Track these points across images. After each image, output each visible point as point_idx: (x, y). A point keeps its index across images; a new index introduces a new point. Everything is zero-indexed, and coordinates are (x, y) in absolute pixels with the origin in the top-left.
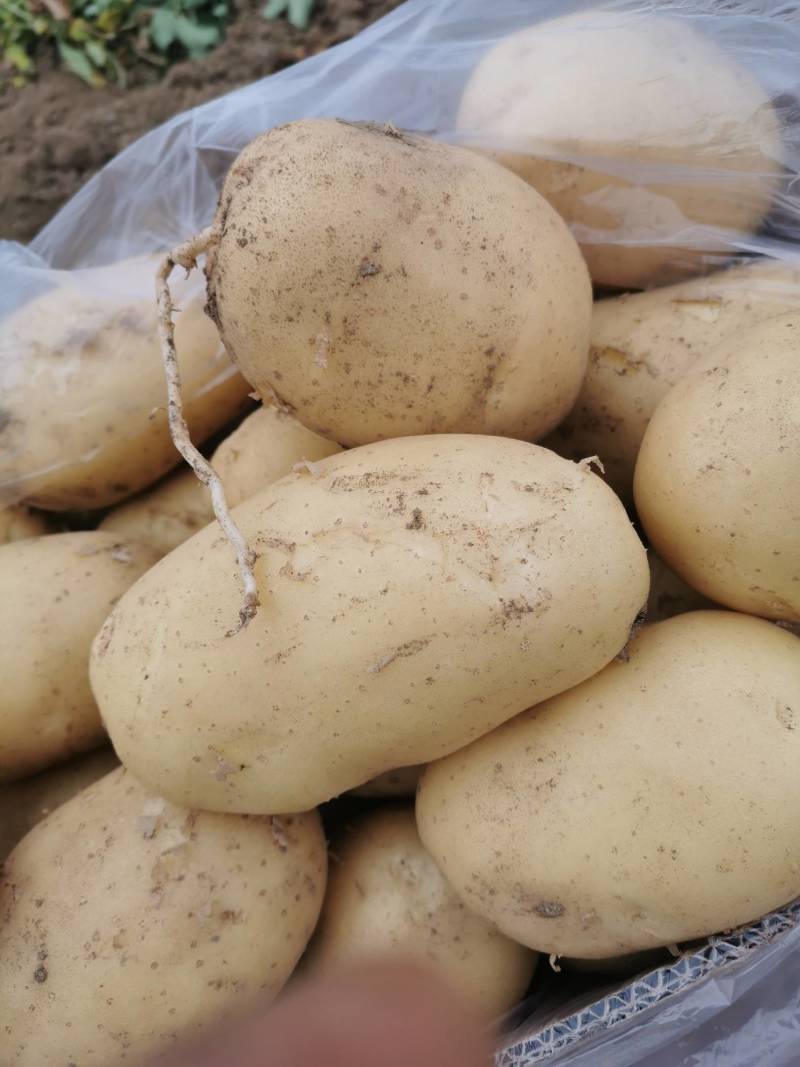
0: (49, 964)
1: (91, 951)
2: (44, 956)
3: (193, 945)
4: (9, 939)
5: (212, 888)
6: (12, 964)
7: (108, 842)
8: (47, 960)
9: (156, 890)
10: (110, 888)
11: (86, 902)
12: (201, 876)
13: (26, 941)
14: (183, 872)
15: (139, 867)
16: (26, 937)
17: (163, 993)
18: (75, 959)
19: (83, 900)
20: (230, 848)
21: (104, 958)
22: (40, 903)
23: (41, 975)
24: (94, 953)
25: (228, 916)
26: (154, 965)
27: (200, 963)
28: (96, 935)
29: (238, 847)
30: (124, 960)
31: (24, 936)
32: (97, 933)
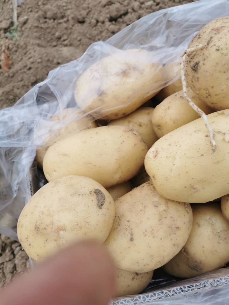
0: (134, 237)
1: (145, 234)
2: (132, 235)
3: (170, 235)
4: (121, 230)
5: (174, 221)
6: (123, 236)
7: (145, 207)
8: (133, 236)
9: (160, 220)
10: (148, 219)
11: (142, 222)
12: (171, 217)
13: (126, 231)
14: (166, 216)
15: (155, 214)
16: (126, 230)
17: (163, 246)
18: (141, 236)
19: (141, 221)
20: (177, 211)
21: (149, 236)
22: (128, 221)
23: (132, 239)
24: (146, 235)
25: (178, 228)
26: (161, 239)
27: (171, 239)
28: (146, 231)
29: (179, 211)
30: (154, 237)
31: (125, 229)
32: (146, 230)
